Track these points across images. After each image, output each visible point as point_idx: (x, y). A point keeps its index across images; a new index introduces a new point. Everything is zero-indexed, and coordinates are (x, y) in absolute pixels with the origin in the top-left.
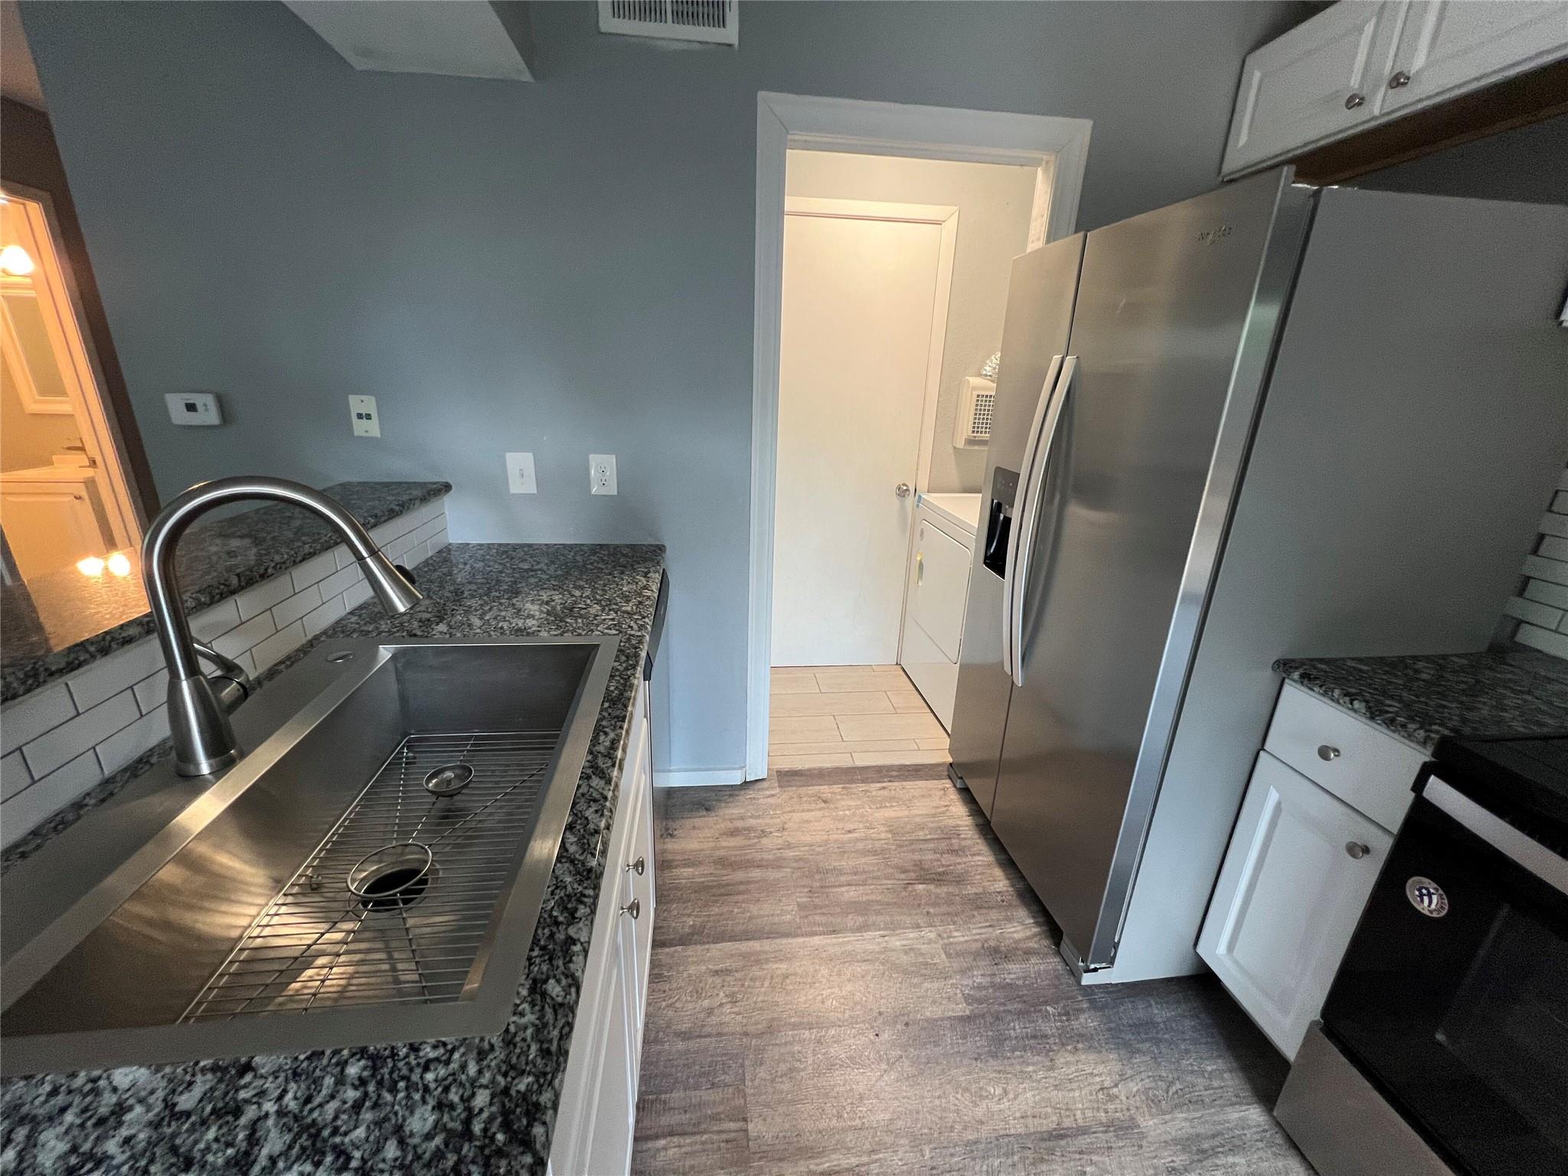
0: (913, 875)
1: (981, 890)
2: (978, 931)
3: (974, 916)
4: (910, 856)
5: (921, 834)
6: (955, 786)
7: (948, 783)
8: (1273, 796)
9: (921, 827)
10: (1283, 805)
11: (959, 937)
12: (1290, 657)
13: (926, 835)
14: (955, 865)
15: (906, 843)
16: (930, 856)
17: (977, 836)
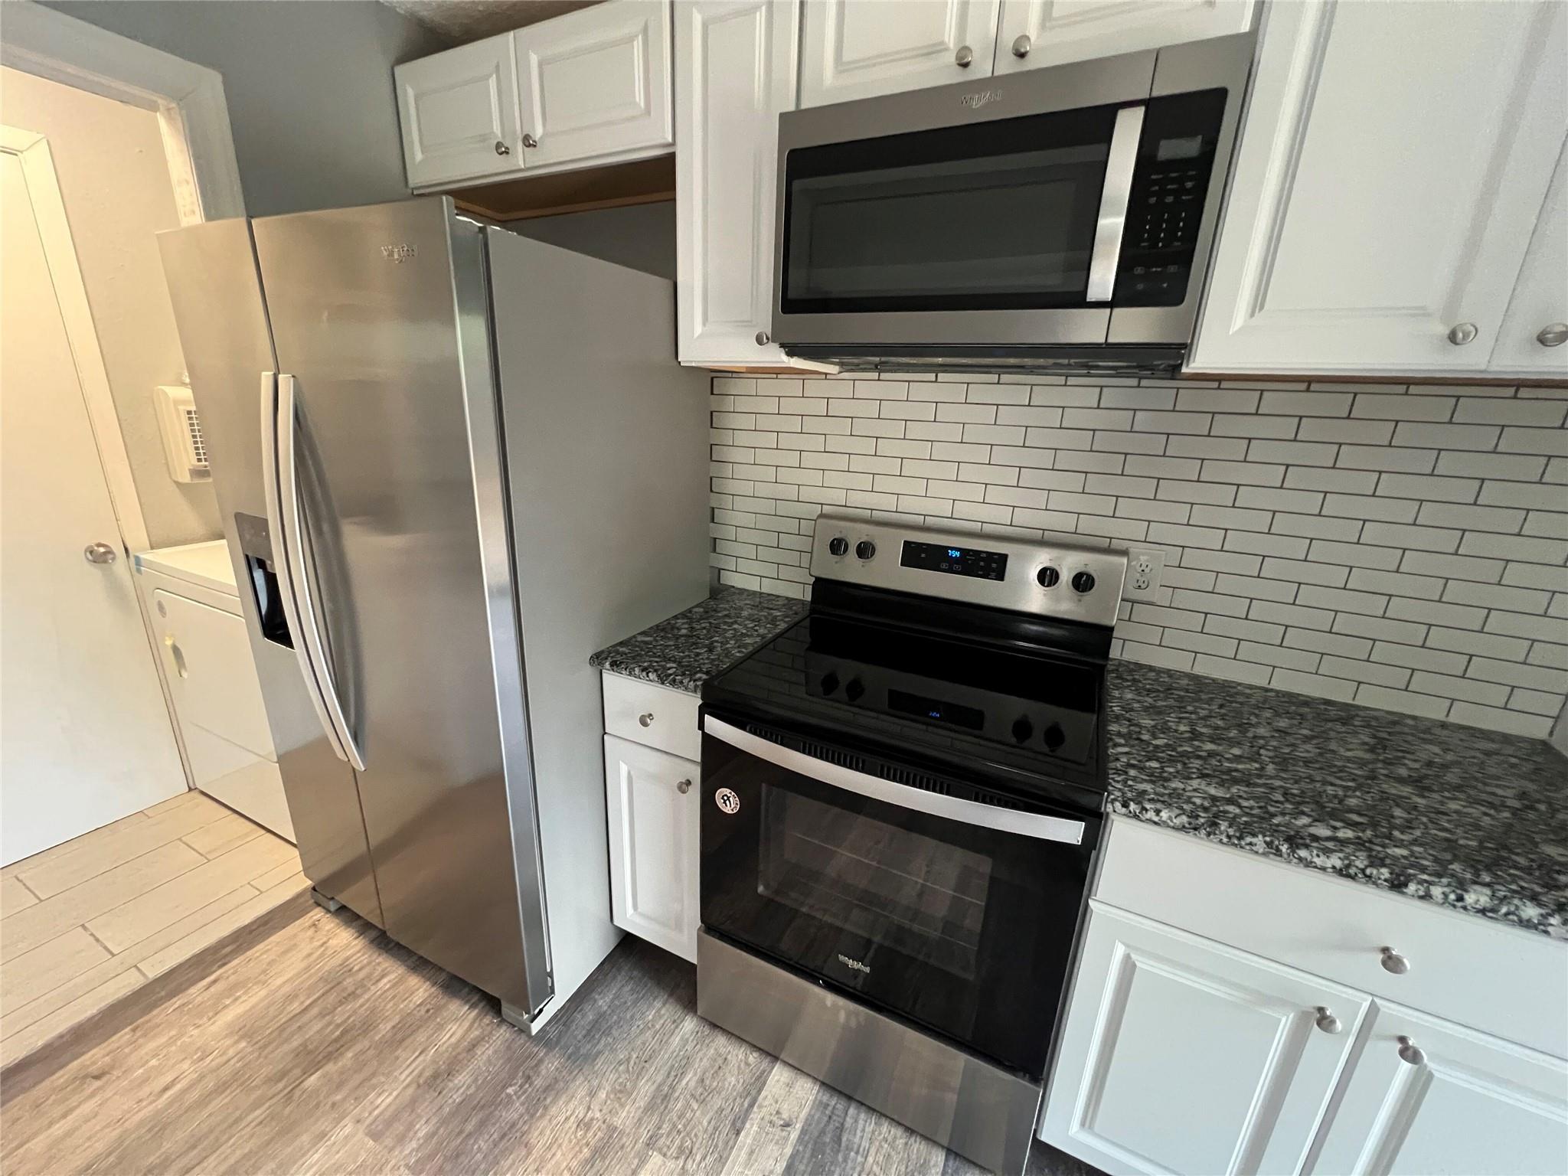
0: (297, 1072)
1: (397, 1019)
2: (407, 1072)
3: (397, 1058)
4: (286, 1048)
5: (295, 1007)
6: (328, 911)
7: (317, 913)
8: (624, 769)
9: (291, 998)
10: (632, 773)
11: (385, 1100)
12: (599, 650)
13: (303, 1002)
14: (355, 1012)
15: (274, 1034)
16: (317, 1026)
17: (375, 956)
